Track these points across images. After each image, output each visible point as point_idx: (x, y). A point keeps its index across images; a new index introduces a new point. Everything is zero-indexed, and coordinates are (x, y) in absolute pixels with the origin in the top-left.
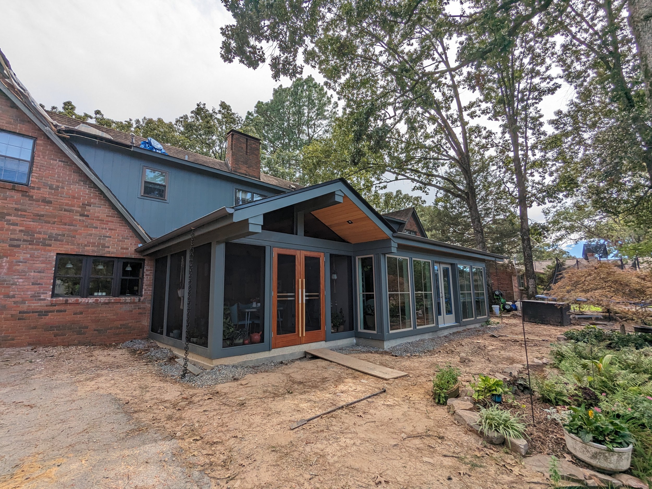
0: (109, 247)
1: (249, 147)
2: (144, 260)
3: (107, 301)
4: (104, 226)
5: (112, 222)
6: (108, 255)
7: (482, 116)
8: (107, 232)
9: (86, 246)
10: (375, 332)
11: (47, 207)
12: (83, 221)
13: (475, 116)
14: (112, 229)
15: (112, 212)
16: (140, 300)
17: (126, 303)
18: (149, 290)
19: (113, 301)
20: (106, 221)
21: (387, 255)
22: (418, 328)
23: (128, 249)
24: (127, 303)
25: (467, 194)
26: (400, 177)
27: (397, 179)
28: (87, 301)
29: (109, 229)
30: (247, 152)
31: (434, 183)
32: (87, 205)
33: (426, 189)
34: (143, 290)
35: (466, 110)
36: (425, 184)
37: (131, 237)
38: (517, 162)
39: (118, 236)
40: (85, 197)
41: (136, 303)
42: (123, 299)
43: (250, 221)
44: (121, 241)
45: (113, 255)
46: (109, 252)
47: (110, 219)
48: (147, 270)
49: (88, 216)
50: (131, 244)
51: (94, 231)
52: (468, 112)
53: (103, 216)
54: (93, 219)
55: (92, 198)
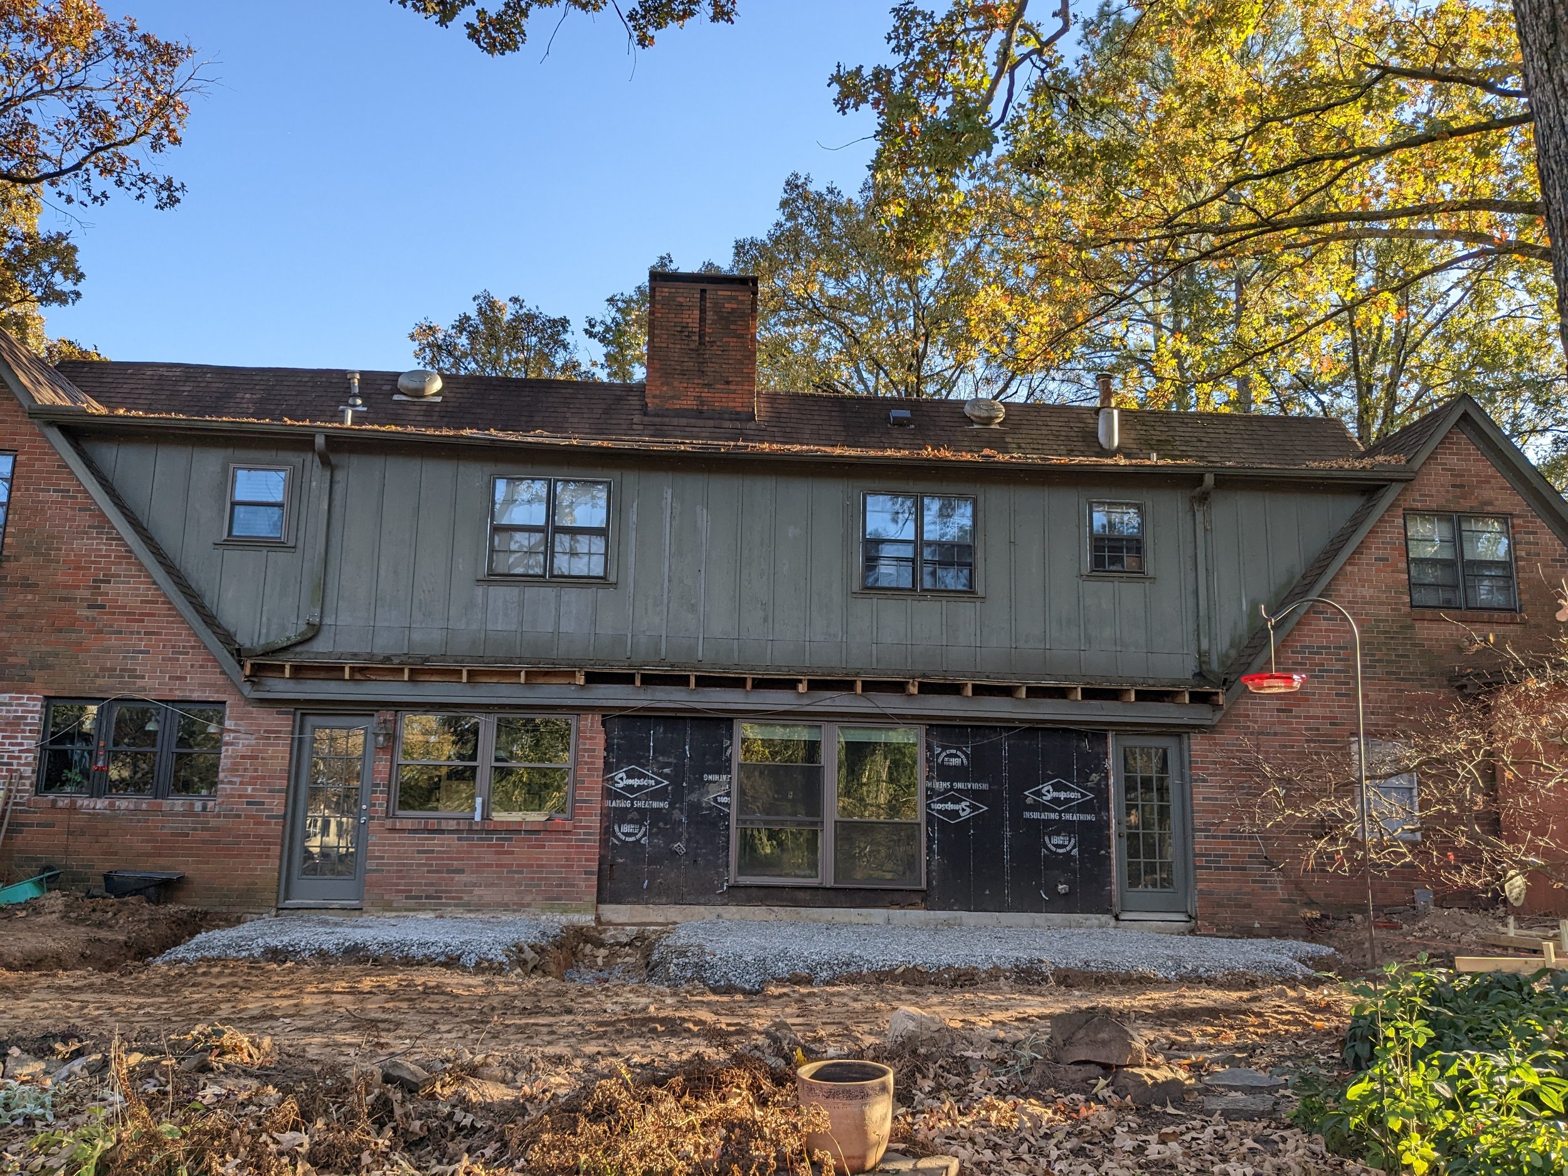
0: (143, 677)
1: (710, 315)
2: (223, 704)
3: (132, 807)
4: (135, 626)
5: (154, 615)
6: (141, 696)
8: (141, 640)
9: (97, 676)
11: (30, 597)
12: (94, 619)
14: (154, 634)
15: (151, 592)
16: (204, 808)
17: (173, 814)
20: (141, 614)
23: (186, 679)
24: (177, 814)
29: (146, 633)
32: (102, 581)
37: (193, 647)
39: (164, 647)
40: (99, 563)
41: (197, 815)
42: (166, 804)
44: (170, 659)
46: (144, 689)
47: (149, 608)
48: (228, 730)
49: (103, 607)
50: (192, 666)
51: (113, 641)
53: (133, 603)
54: (114, 614)
55: (113, 563)
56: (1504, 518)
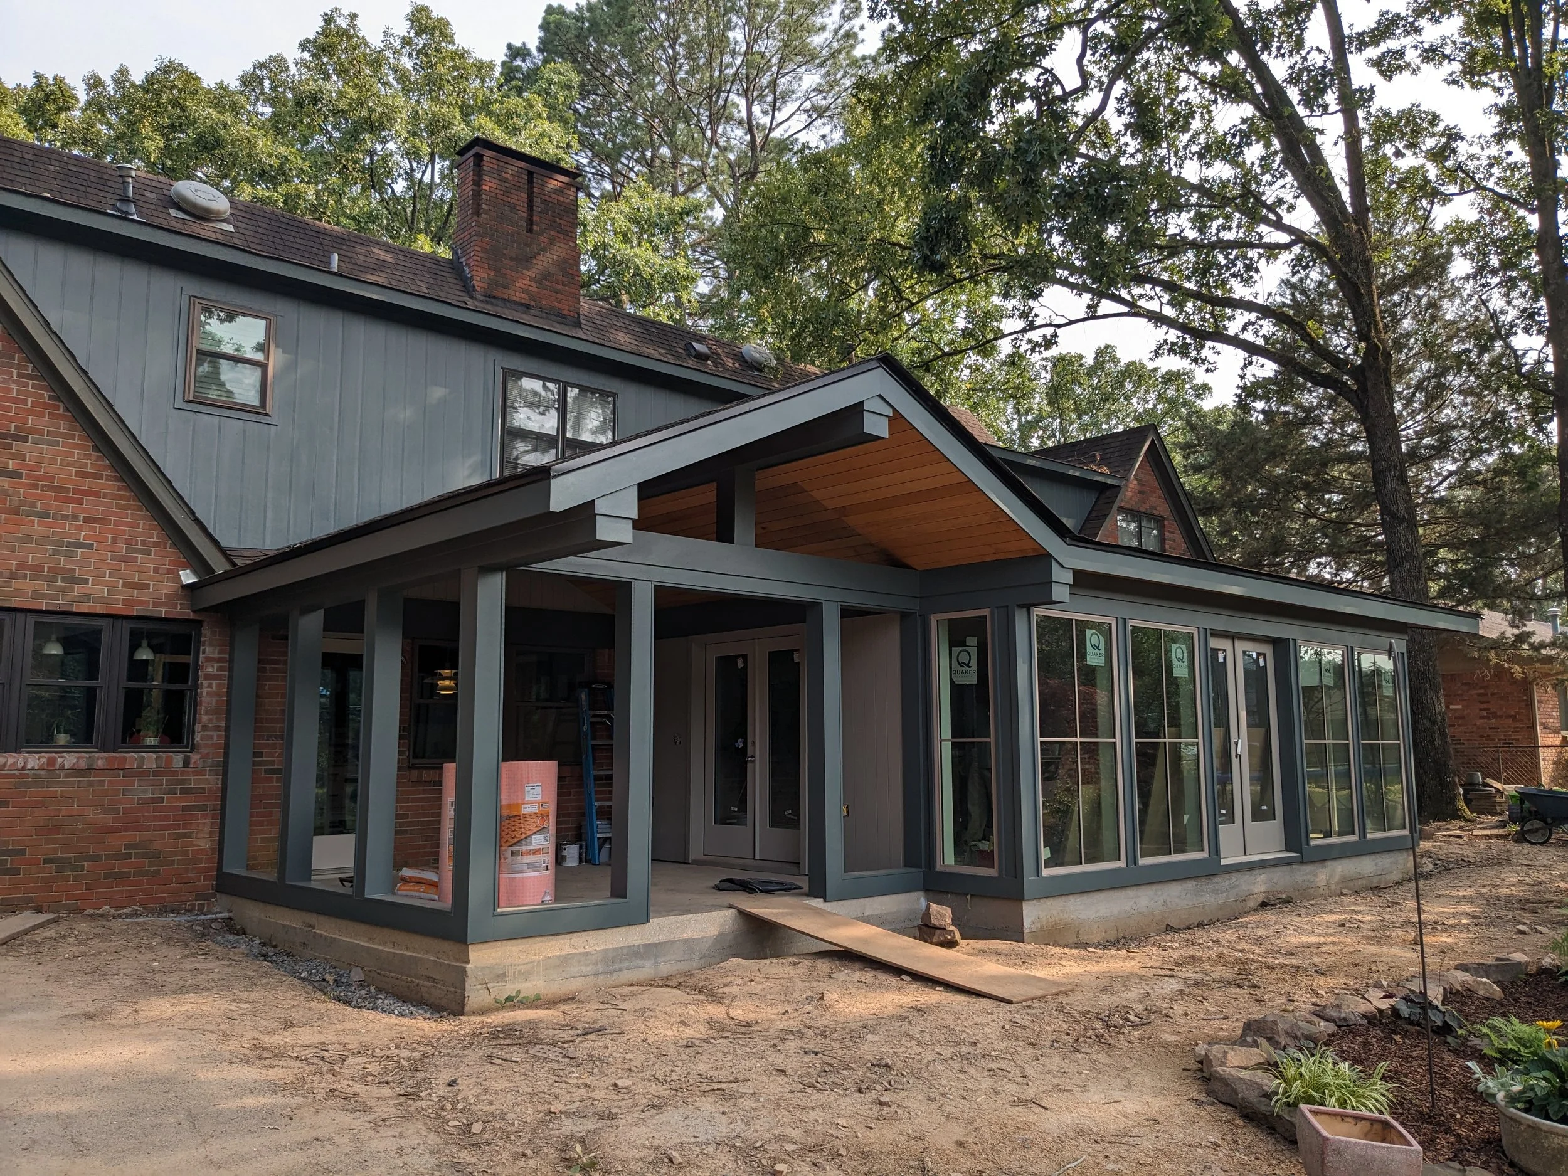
0: (85, 581)
1: (537, 201)
2: (198, 624)
3: (83, 764)
4: (69, 508)
5: (97, 494)
6: (84, 608)
7: (1424, 67)
8: (79, 528)
9: (13, 576)
10: (992, 872)
12: (4, 492)
13: (1400, 69)
14: (95, 520)
15: (92, 461)
16: (186, 763)
17: (142, 772)
18: (217, 728)
19: (100, 763)
20: (75, 491)
21: (1037, 611)
22: (1142, 861)
23: (147, 587)
24: (146, 773)
25: (1357, 373)
26: (1107, 306)
27: (1092, 315)
28: (20, 764)
29: (86, 520)
30: (530, 222)
31: (1233, 328)
32: (14, 437)
33: (1206, 353)
34: (198, 727)
35: (1362, 46)
36: (1201, 336)
37: (156, 545)
38: (1550, 253)
39: (114, 540)
40: (8, 409)
41: (174, 772)
42: (132, 758)
43: (600, 507)
44: (124, 559)
45: (98, 610)
46: (87, 598)
47: (87, 484)
48: (208, 659)
49: (19, 476)
50: (156, 570)
51: (36, 527)
52: (1373, 52)
53: (64, 474)
54: (36, 487)
55: (30, 412)
56: (1159, 521)
